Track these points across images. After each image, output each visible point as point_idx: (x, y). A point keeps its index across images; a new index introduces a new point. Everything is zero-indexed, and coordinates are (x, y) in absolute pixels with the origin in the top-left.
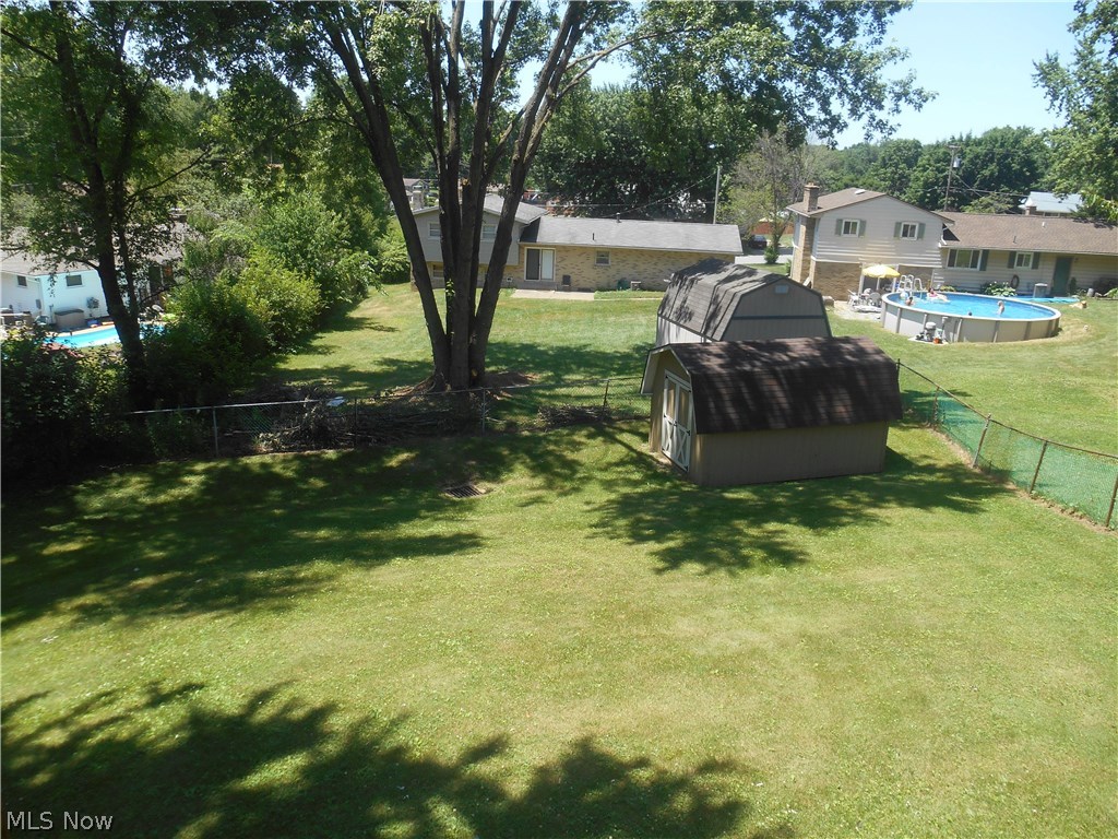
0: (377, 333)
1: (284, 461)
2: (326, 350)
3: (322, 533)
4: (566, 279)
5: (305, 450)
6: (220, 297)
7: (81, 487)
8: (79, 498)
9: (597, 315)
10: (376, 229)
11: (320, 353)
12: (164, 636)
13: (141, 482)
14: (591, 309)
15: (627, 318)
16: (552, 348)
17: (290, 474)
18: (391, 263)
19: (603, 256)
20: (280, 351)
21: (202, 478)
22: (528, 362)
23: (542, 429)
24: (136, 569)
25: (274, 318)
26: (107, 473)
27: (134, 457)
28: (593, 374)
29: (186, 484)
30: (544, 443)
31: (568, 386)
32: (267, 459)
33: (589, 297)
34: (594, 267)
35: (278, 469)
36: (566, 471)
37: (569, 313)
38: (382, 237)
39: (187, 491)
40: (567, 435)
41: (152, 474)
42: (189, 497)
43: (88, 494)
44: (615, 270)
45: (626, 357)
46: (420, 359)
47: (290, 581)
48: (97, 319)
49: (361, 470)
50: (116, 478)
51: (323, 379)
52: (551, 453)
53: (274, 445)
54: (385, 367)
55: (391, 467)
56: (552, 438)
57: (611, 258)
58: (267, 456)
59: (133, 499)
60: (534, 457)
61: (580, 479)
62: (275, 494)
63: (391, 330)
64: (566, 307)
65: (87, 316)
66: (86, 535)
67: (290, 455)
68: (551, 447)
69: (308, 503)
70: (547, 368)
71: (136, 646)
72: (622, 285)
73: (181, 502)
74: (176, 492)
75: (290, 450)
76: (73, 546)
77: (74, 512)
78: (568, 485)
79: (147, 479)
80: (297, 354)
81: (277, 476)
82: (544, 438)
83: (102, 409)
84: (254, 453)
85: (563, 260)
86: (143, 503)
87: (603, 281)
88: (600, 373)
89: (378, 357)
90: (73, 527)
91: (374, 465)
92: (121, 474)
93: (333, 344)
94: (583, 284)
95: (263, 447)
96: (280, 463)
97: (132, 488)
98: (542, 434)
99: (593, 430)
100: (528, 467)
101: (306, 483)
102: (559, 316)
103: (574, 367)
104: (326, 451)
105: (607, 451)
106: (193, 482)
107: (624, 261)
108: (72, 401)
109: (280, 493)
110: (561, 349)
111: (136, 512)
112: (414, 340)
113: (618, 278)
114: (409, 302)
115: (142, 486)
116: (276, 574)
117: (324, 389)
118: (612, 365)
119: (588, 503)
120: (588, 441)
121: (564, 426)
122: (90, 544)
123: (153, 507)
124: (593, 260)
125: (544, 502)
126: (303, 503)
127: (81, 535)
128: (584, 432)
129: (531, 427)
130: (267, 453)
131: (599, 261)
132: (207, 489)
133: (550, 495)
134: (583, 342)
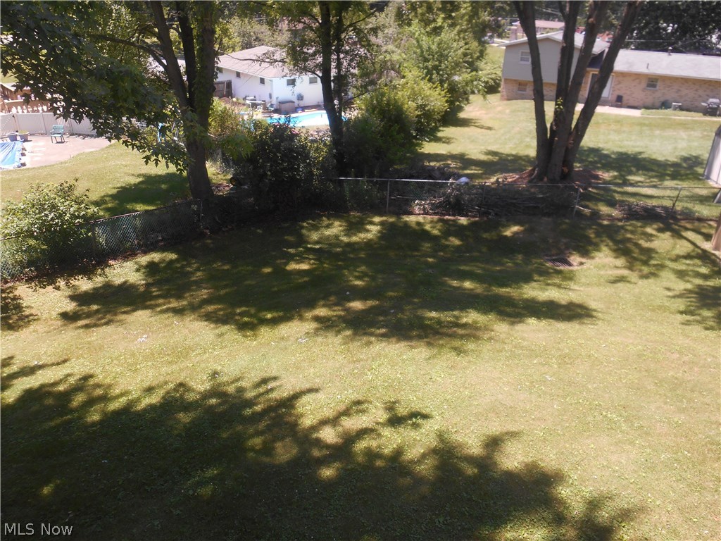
0: (479, 130)
1: (432, 222)
2: (447, 141)
3: (468, 284)
4: (619, 99)
5: (445, 215)
6: (388, 101)
7: (305, 224)
8: (304, 231)
9: (645, 128)
10: (478, 54)
11: (444, 142)
12: (379, 355)
13: (341, 226)
14: (640, 123)
15: (669, 133)
16: (613, 153)
17: (436, 232)
18: (486, 80)
19: (652, 81)
20: (418, 139)
21: (378, 228)
22: (596, 162)
23: (620, 220)
24: (348, 293)
25: (418, 116)
26: (319, 217)
27: (336, 208)
28: (651, 177)
29: (368, 231)
30: (623, 231)
31: (632, 185)
32: (420, 219)
33: (636, 113)
34: (644, 90)
35: (428, 227)
36: (644, 258)
37: (622, 125)
38: (481, 60)
39: (370, 236)
40: (641, 227)
41: (347, 221)
42: (370, 240)
43: (309, 230)
44: (660, 93)
45: (675, 165)
46: (514, 153)
47: (457, 325)
48: (302, 107)
49: (485, 235)
50: (326, 221)
51: (449, 162)
52: (629, 240)
53: (424, 209)
54: (490, 157)
55: (506, 236)
56: (629, 228)
57: (659, 84)
58: (419, 217)
59: (337, 237)
60: (616, 242)
61: (655, 265)
62: (427, 246)
63: (489, 128)
64: (619, 121)
65: (296, 105)
66: (311, 259)
67: (436, 218)
68: (629, 236)
69: (449, 256)
70: (614, 169)
71: (362, 360)
72: (665, 105)
73: (366, 243)
74: (362, 235)
75: (435, 214)
76: (304, 267)
77: (302, 241)
78: (646, 270)
79: (344, 224)
80: (429, 142)
81: (426, 233)
82: (622, 227)
83: (320, 175)
84: (411, 213)
85: (619, 83)
86: (342, 241)
87: (649, 101)
88: (656, 177)
89: (483, 148)
90: (301, 252)
91: (494, 233)
92: (329, 219)
93: (452, 136)
94: (632, 103)
95: (416, 209)
96: (429, 223)
97: (335, 229)
98: (620, 224)
99: (661, 225)
100: (610, 249)
101: (447, 240)
102: (613, 127)
103: (634, 169)
104: (459, 218)
105: (675, 244)
106: (373, 230)
107: (670, 86)
108: (305, 167)
109: (429, 245)
110: (621, 154)
111: (340, 247)
112: (507, 137)
113: (662, 99)
114: (500, 108)
115: (341, 228)
116: (447, 316)
117: (451, 170)
118: (665, 170)
119: (669, 289)
120: (659, 234)
121: (637, 219)
122: (314, 266)
123: (349, 245)
124: (644, 84)
125: (629, 282)
126: (446, 256)
127: (307, 258)
128: (655, 226)
129: (610, 217)
130: (419, 214)
131: (649, 85)
132: (383, 236)
133: (633, 276)
134: (637, 150)
